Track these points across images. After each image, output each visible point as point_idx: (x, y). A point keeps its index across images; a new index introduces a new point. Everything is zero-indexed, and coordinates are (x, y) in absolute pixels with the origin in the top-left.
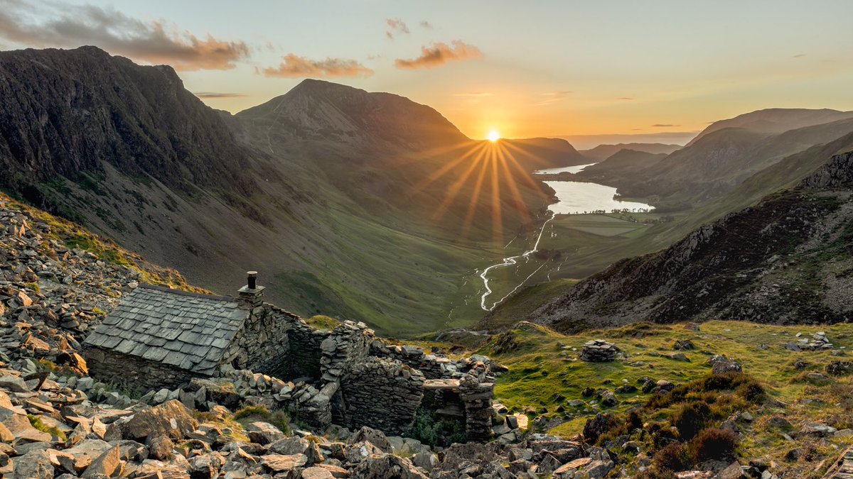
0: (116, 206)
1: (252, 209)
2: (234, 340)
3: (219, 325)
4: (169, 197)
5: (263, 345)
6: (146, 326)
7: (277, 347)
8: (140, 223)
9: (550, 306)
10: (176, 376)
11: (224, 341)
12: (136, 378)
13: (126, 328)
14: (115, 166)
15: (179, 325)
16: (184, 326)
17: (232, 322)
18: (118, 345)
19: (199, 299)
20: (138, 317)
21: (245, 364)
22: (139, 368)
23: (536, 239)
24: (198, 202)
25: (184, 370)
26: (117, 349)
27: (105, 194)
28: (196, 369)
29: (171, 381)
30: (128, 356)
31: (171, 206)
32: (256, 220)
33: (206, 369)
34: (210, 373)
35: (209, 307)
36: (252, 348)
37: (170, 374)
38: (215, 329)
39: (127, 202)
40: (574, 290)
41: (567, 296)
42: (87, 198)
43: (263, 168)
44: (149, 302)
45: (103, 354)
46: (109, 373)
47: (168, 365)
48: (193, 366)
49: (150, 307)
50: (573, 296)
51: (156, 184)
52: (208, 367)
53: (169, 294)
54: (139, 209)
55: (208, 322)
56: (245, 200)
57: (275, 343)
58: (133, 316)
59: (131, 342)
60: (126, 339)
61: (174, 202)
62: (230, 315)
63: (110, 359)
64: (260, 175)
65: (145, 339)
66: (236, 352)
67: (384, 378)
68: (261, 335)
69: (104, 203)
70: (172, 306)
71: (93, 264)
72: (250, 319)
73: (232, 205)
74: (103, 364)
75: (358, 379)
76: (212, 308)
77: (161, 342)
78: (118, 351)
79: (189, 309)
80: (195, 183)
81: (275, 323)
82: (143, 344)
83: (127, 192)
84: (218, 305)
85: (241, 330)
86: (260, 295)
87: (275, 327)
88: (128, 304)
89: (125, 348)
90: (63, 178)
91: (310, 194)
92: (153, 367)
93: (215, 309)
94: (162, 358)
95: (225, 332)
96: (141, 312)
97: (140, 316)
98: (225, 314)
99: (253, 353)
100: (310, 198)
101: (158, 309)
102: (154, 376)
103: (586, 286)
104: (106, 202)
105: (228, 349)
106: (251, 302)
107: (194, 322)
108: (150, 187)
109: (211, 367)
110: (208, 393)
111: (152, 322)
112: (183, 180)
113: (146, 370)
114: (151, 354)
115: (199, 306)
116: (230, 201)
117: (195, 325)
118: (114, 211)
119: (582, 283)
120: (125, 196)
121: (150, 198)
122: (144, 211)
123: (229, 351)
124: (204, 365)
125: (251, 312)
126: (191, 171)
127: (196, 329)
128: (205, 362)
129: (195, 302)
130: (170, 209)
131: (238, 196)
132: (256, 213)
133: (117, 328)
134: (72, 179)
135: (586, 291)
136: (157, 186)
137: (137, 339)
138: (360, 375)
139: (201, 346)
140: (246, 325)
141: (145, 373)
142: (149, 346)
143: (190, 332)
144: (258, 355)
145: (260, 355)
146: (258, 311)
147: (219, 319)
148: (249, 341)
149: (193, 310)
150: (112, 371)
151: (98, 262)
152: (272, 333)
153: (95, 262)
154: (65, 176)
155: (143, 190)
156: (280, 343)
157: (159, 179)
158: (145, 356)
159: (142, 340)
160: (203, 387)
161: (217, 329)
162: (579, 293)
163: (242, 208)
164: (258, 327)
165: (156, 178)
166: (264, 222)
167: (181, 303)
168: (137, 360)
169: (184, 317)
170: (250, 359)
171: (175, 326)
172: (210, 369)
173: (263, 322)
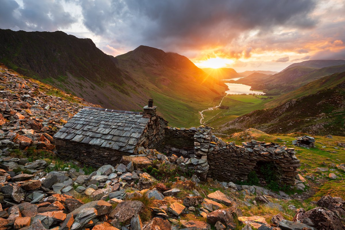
0: (72, 88)
1: (122, 89)
2: (143, 134)
3: (134, 126)
4: (92, 85)
5: (155, 136)
6: (90, 127)
7: (161, 136)
8: (81, 93)
9: (228, 124)
10: (110, 153)
11: (137, 133)
12: (85, 154)
13: (78, 129)
14: (71, 74)
15: (109, 126)
16: (113, 127)
17: (141, 124)
18: (73, 138)
19: (119, 113)
20: (85, 123)
21: (147, 145)
22: (87, 149)
23: (220, 102)
24: (103, 87)
25: (115, 150)
26: (73, 140)
27: (68, 84)
28: (123, 149)
29: (107, 156)
30: (79, 144)
31: (93, 88)
32: (124, 93)
33: (129, 150)
34: (131, 152)
35: (126, 117)
36: (151, 137)
37: (105, 152)
38: (131, 128)
39: (76, 86)
40: (237, 119)
41: (235, 121)
42: (61, 85)
43: (126, 76)
44: (91, 115)
45: (65, 143)
46: (69, 152)
47: (104, 148)
48: (120, 148)
49: (91, 118)
50: (237, 121)
51: (87, 80)
52: (130, 148)
53: (101, 111)
54: (81, 89)
55: (126, 125)
56: (120, 86)
57: (160, 134)
58: (82, 122)
59: (81, 136)
60: (79, 135)
61: (94, 86)
62: (139, 121)
63: (69, 145)
64: (125, 78)
65: (90, 134)
66: (144, 139)
67: (234, 154)
68: (155, 130)
69: (67, 87)
70: (104, 117)
71: (61, 102)
72: (150, 122)
73: (115, 88)
74: (65, 148)
75: (218, 153)
76: (128, 117)
77: (99, 135)
78: (73, 141)
79: (114, 118)
80: (102, 80)
81: (161, 125)
82: (88, 137)
83: (76, 83)
84: (131, 116)
85: (146, 128)
86: (155, 110)
87: (161, 126)
88: (78, 116)
89: (77, 138)
90: (51, 77)
91: (143, 85)
92: (95, 149)
93: (129, 117)
94: (101, 144)
95: (138, 129)
96: (87, 120)
97: (85, 122)
98: (135, 120)
99: (151, 139)
100: (143, 86)
101: (96, 119)
102: (96, 153)
103: (242, 118)
104: (68, 86)
105: (141, 138)
106: (151, 114)
107: (118, 124)
108: (85, 82)
109: (132, 148)
110: (134, 164)
111: (93, 125)
112: (97, 79)
113: (91, 150)
114: (93, 142)
115: (120, 117)
116: (114, 87)
117: (119, 126)
118: (72, 90)
119: (241, 117)
120: (75, 84)
121: (85, 85)
122: (83, 90)
123: (141, 140)
124: (128, 147)
125: (151, 119)
126: (100, 76)
127: (121, 128)
128: (128, 145)
129: (117, 114)
130: (93, 89)
131: (117, 85)
132: (124, 91)
133: (72, 129)
134: (55, 78)
135: (242, 120)
136: (88, 81)
137: (85, 134)
138: (219, 152)
139: (124, 137)
140: (149, 126)
141: (91, 152)
142: (92, 138)
143: (116, 130)
144: (153, 140)
145: (154, 141)
146: (154, 119)
147: (132, 123)
148: (150, 134)
149: (116, 118)
150: (70, 151)
151: (63, 101)
152: (159, 130)
153: (62, 101)
154: (52, 77)
155: (82, 82)
156: (162, 134)
157: (88, 79)
158: (90, 143)
159: (87, 134)
160: (132, 162)
161: (132, 128)
162: (239, 121)
163: (119, 89)
164: (153, 127)
165: (87, 78)
166: (127, 94)
167: (109, 115)
168: (85, 146)
169: (112, 122)
170: (150, 143)
171: (106, 126)
172: (131, 149)
173: (156, 124)
